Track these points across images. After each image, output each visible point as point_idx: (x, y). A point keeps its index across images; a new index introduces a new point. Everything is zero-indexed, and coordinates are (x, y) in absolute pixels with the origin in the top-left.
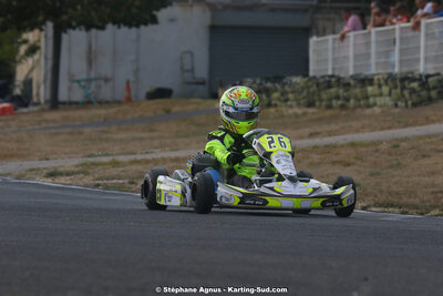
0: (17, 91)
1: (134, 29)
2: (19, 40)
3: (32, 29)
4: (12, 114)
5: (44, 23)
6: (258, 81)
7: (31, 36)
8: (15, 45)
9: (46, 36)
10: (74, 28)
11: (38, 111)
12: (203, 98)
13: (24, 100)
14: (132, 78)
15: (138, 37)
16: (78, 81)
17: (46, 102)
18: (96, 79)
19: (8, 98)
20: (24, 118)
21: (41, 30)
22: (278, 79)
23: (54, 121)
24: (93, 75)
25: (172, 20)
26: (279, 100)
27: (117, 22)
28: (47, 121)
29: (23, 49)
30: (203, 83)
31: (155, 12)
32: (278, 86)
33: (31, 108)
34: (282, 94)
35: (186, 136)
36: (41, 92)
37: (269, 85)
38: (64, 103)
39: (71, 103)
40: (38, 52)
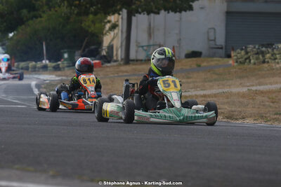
0: (104, 53)
1: (178, 14)
2: (106, 21)
3: (114, 14)
4: (100, 67)
5: (121, 10)
6: (257, 47)
7: (113, 18)
8: (103, 24)
9: (122, 18)
10: (140, 13)
11: (117, 66)
12: (221, 57)
13: (108, 59)
14: (176, 45)
15: (181, 19)
16: (142, 47)
17: (122, 59)
18: (154, 45)
19: (97, 57)
20: (108, 69)
21: (119, 14)
22: (270, 45)
23: (126, 72)
24: (151, 43)
25: (202, 8)
26: (270, 58)
27: (167, 9)
28: (123, 72)
29: (108, 26)
30: (222, 48)
31: (191, 3)
32: (270, 50)
33: (112, 64)
34: (272, 55)
35: (211, 81)
36: (119, 54)
37: (264, 49)
38: (133, 60)
39: (137, 60)
40: (117, 28)
